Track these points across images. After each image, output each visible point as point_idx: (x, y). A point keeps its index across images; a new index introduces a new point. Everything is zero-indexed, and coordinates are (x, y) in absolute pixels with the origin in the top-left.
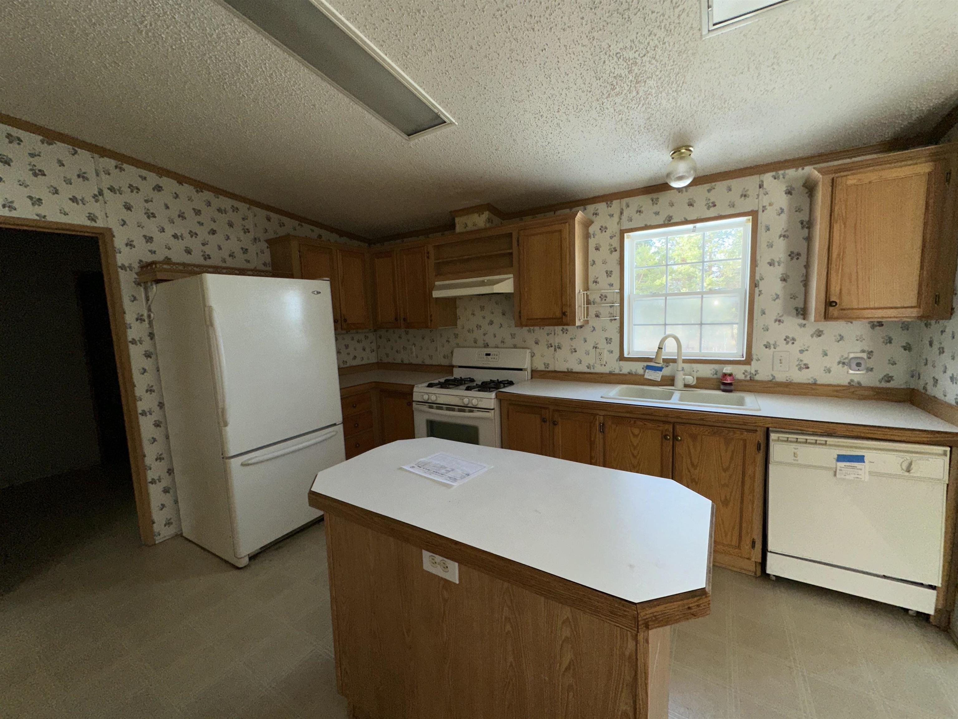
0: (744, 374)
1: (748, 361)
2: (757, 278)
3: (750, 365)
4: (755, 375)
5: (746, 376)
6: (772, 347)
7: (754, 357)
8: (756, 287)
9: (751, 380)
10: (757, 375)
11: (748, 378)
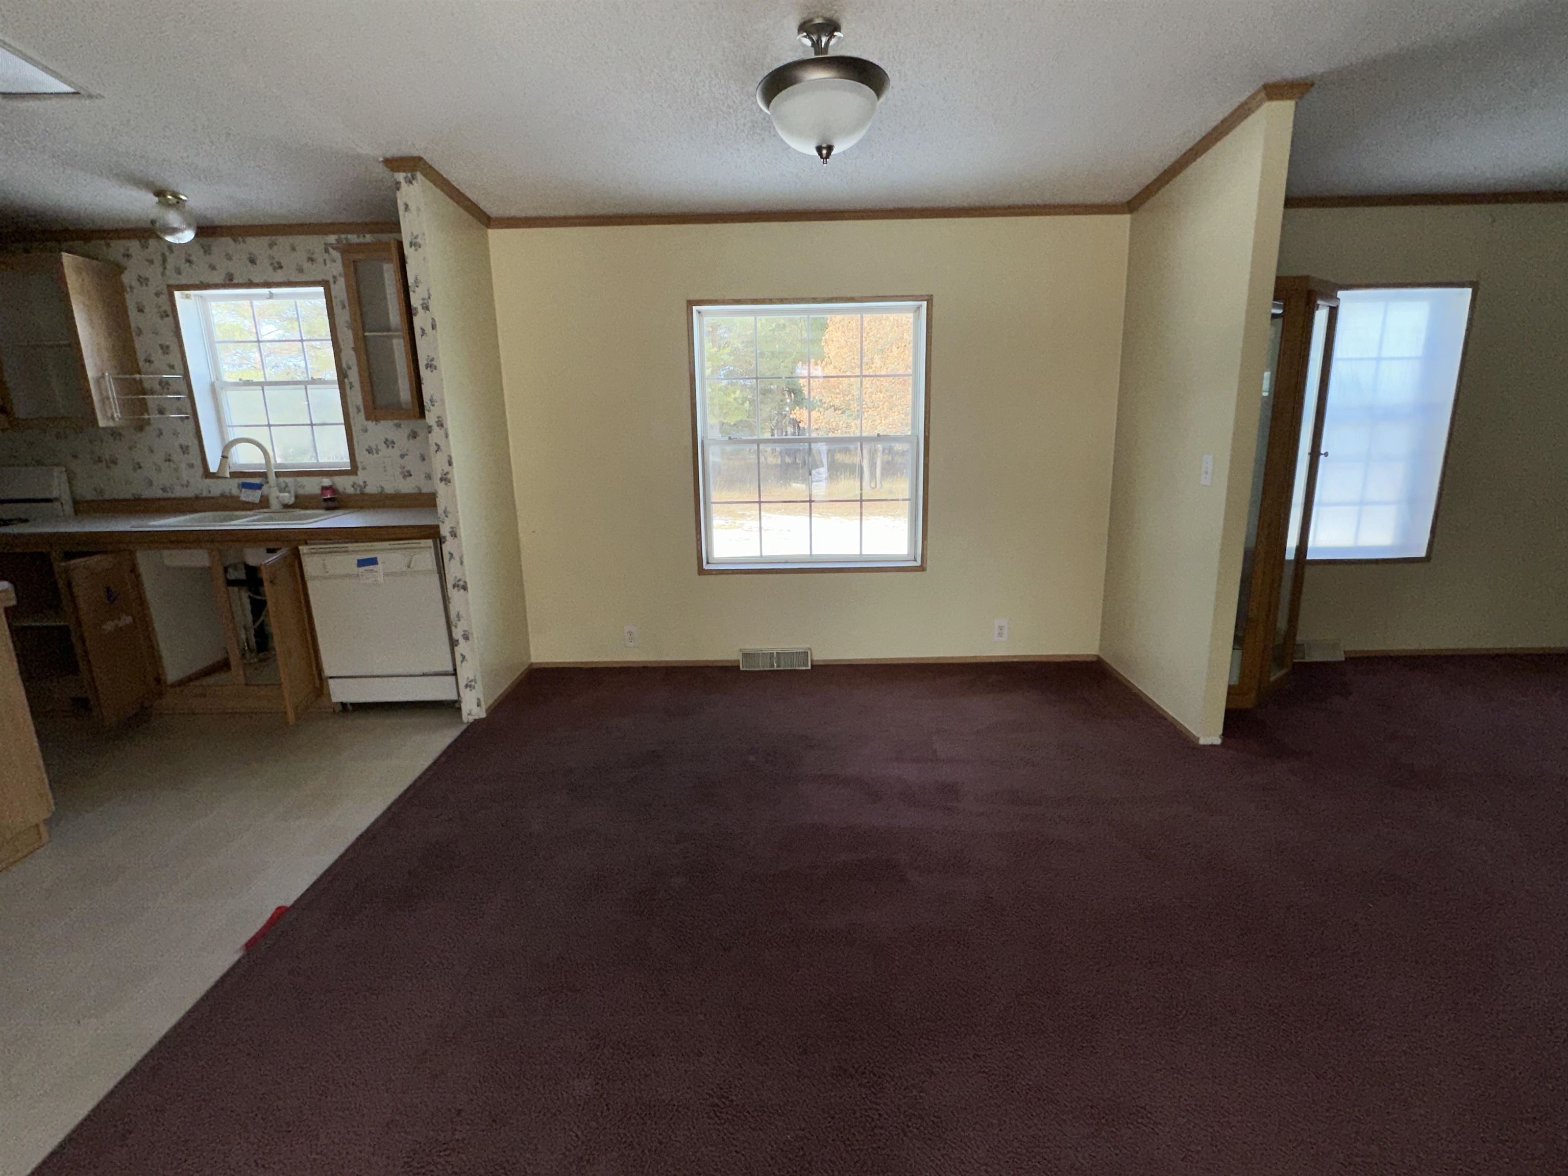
0: (353, 486)
1: (354, 469)
2: (344, 366)
3: (356, 474)
4: (365, 487)
5: (356, 489)
6: (374, 451)
7: (359, 465)
8: (345, 378)
9: (363, 494)
10: (367, 487)
11: (358, 492)
